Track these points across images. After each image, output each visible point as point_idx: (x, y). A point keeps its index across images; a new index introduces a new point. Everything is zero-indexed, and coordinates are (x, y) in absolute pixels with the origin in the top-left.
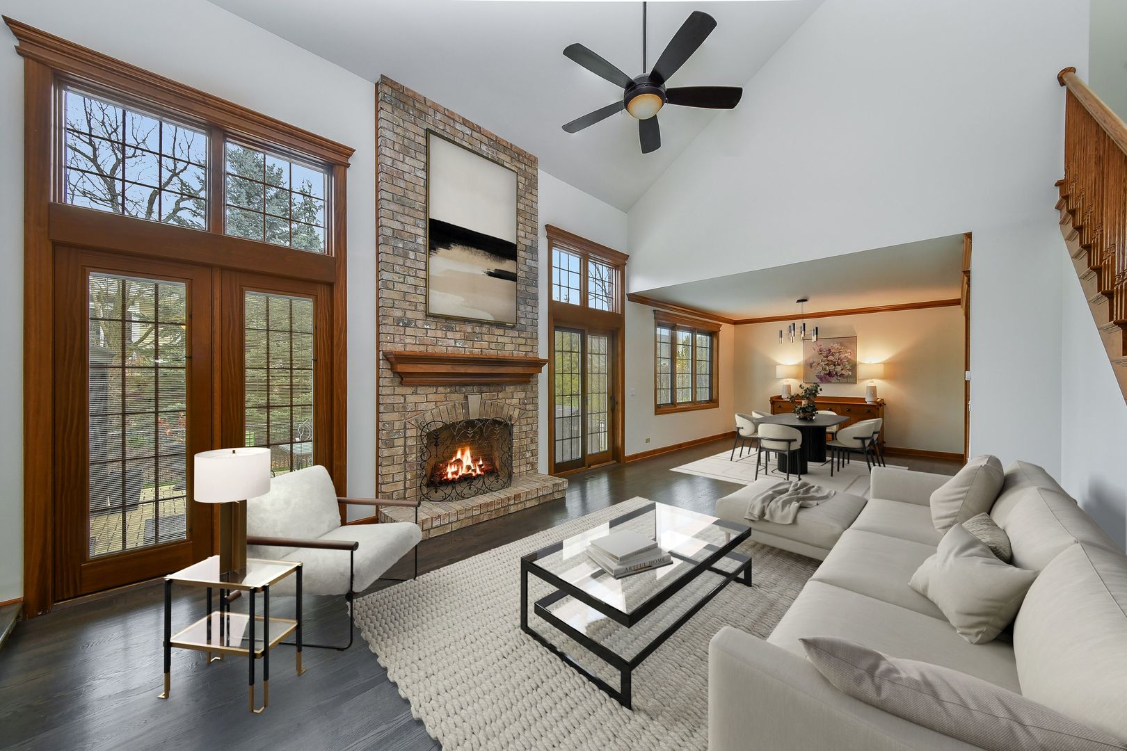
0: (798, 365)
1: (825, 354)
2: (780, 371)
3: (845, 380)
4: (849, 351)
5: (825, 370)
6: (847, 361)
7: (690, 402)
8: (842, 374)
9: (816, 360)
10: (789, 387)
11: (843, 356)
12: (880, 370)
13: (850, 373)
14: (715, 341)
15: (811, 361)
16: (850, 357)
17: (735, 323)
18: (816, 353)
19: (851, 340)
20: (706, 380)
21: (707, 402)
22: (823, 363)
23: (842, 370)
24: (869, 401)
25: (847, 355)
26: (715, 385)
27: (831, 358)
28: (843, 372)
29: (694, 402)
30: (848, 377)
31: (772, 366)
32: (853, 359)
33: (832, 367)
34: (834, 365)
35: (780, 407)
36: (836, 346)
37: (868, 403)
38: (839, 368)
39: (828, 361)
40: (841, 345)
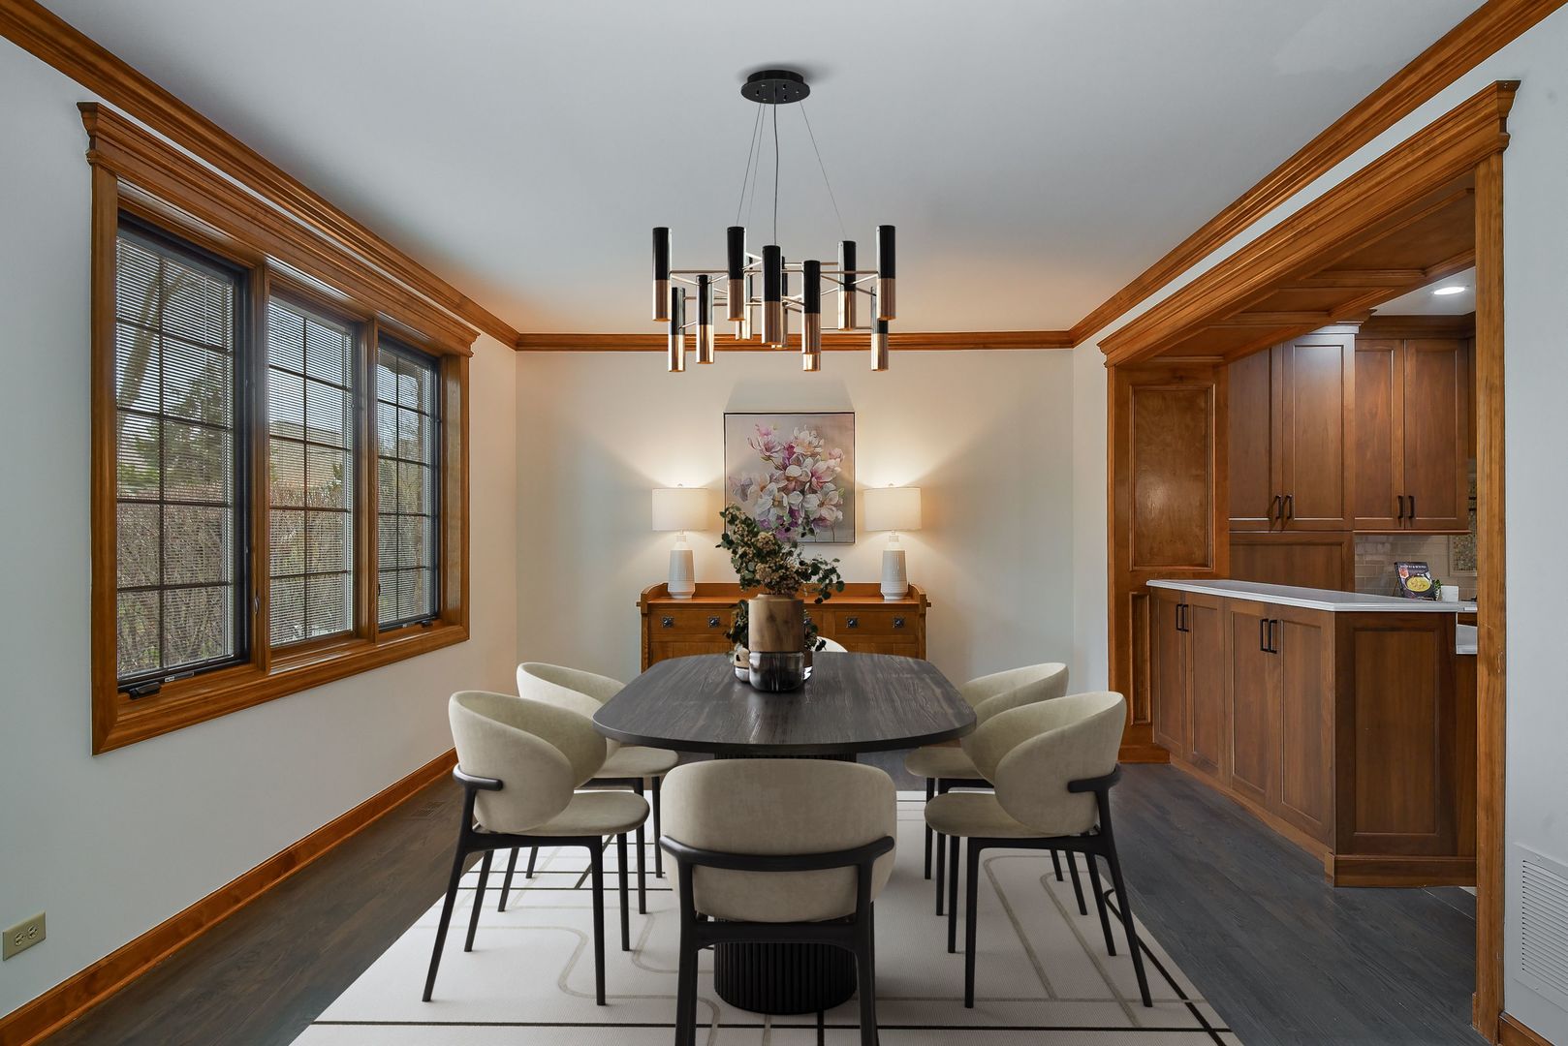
0: (710, 491)
1: (778, 457)
2: (663, 509)
3: (827, 535)
4: (837, 451)
5: (780, 504)
6: (834, 481)
7: (346, 636)
8: (822, 519)
9: (756, 476)
10: (688, 558)
11: (822, 466)
12: (911, 506)
13: (840, 515)
14: (453, 389)
15: (744, 478)
16: (838, 469)
17: (521, 342)
18: (757, 454)
19: (837, 423)
20: (418, 540)
21: (423, 623)
22: (773, 487)
23: (822, 505)
24: (890, 594)
25: (832, 463)
26: (454, 555)
27: (794, 471)
28: (824, 512)
29: (364, 632)
30: (836, 525)
31: (639, 493)
32: (846, 475)
33: (795, 499)
34: (803, 492)
35: (670, 624)
36: (806, 436)
37: (888, 599)
38: (813, 501)
39: (788, 479)
40: (819, 436)
